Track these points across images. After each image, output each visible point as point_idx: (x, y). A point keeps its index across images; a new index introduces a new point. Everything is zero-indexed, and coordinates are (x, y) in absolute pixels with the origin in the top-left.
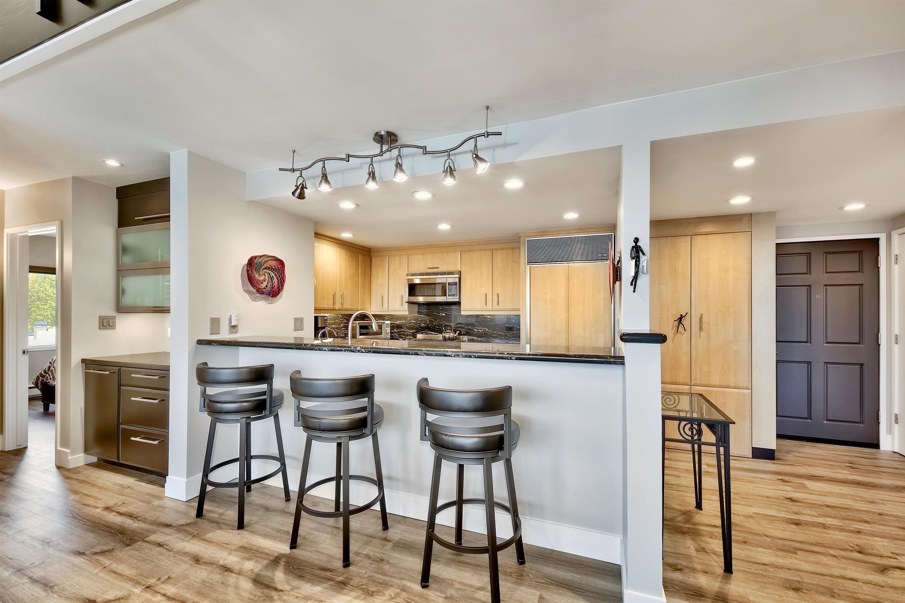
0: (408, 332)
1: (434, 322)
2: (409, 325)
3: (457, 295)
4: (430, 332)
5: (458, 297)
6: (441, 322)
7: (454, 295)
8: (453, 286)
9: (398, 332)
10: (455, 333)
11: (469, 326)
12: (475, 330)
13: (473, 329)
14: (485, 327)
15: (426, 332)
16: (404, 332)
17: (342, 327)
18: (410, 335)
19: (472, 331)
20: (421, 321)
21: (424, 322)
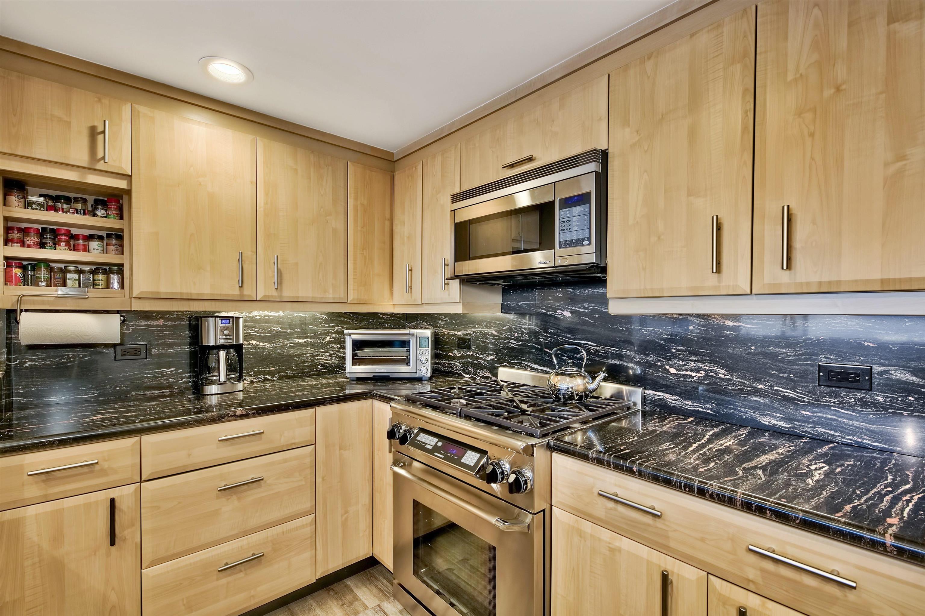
0: (481, 358)
1: (542, 335)
2: (483, 342)
3: (589, 239)
4: (530, 364)
5: (592, 248)
6: (559, 336)
7: (578, 242)
8: (577, 210)
9: (462, 357)
10: (594, 378)
11: (648, 355)
12: (673, 371)
13: (662, 366)
14: (715, 363)
15: (520, 364)
16: (472, 357)
17: (330, 342)
18: (485, 367)
19: (657, 371)
20: (510, 330)
21: (516, 335)
